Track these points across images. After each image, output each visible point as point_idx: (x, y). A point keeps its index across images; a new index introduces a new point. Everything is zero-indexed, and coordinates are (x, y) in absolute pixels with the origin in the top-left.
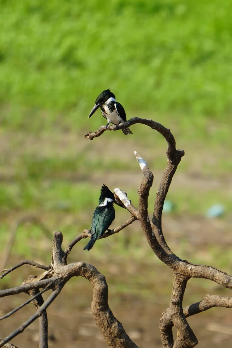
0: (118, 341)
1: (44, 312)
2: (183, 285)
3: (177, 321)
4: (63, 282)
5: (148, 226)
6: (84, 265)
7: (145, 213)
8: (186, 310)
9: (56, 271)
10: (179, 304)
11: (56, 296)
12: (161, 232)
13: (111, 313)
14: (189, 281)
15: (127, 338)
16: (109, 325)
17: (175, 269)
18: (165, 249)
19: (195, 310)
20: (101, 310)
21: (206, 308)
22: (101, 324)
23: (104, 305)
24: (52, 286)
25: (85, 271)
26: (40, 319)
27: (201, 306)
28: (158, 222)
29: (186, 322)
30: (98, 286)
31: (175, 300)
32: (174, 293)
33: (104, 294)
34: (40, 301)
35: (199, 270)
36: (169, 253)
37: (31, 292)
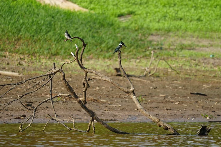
0: (67, 86)
1: (51, 79)
2: (86, 74)
3: (85, 82)
4: (55, 73)
5: (78, 61)
6: (59, 70)
7: (77, 58)
8: (87, 80)
9: (53, 71)
10: (86, 78)
11: (53, 76)
12: (82, 62)
13: (66, 80)
14: (88, 73)
15: (69, 86)
16: (65, 83)
17: (84, 70)
18: (82, 66)
19: (89, 80)
20: (63, 80)
21: (92, 79)
22: (63, 83)
23: (64, 79)
24: (52, 74)
25: (60, 71)
26: (50, 81)
27: (91, 79)
28: (81, 60)
29: (87, 82)
30: (63, 74)
31: (85, 77)
32: (85, 76)
33: (64, 76)
34: (50, 77)
35: (90, 70)
36: (83, 67)
37: (48, 75)
